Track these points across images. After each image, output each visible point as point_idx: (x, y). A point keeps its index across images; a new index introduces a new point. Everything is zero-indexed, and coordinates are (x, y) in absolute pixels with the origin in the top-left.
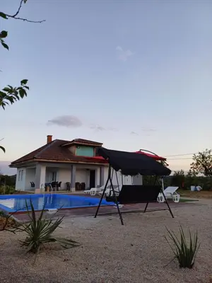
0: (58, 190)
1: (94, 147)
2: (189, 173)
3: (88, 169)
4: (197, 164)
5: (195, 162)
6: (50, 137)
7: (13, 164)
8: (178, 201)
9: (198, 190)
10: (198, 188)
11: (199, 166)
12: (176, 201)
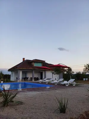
0: (27, 80)
1: (42, 62)
2: (83, 73)
3: (39, 72)
4: (86, 69)
5: (85, 68)
6: (24, 59)
7: (9, 70)
8: (75, 85)
9: (87, 80)
10: (87, 79)
11: (87, 70)
12: (74, 85)
